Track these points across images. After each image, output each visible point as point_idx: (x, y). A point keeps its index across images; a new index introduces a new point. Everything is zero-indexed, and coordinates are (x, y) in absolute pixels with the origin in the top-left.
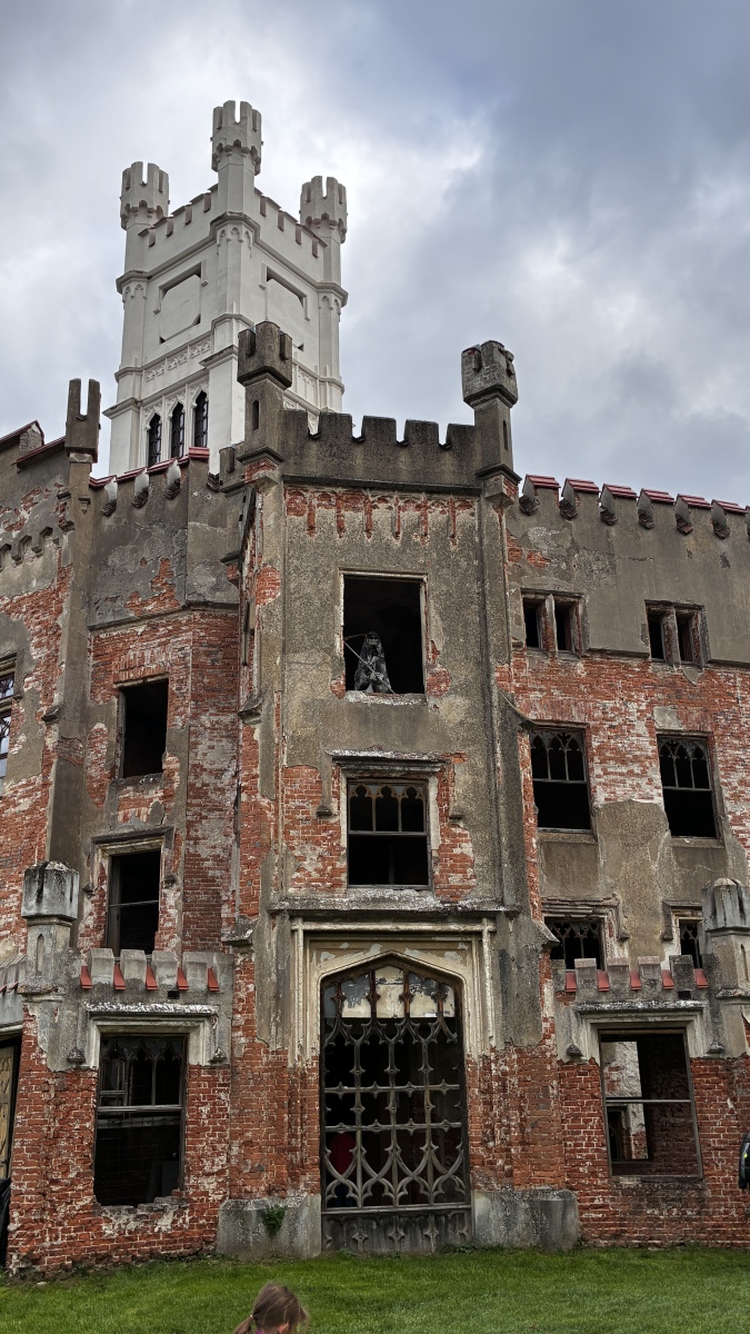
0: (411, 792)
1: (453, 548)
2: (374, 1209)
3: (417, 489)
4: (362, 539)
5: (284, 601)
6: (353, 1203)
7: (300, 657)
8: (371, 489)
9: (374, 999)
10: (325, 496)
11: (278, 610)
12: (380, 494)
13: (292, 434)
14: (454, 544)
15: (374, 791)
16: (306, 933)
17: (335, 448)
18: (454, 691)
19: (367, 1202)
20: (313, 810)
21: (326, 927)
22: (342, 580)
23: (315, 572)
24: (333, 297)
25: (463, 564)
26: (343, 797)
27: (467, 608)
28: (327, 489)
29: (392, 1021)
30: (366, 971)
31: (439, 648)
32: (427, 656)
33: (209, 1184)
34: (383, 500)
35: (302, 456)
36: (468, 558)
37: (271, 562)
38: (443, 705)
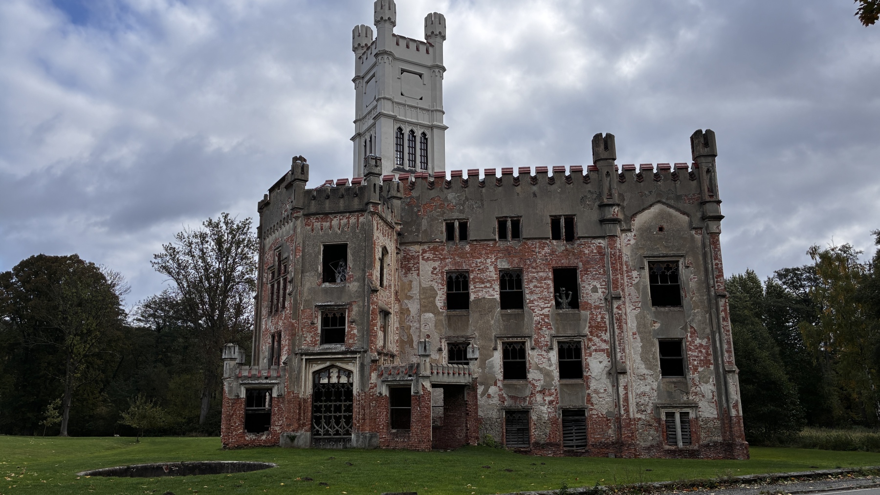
0: (340, 314)
1: (357, 231)
2: (326, 437)
3: (346, 212)
4: (328, 232)
5: (303, 256)
6: (320, 435)
7: (308, 274)
8: (331, 214)
9: (329, 377)
10: (317, 218)
11: (300, 259)
12: (334, 215)
13: (308, 197)
14: (358, 229)
15: (330, 316)
16: (306, 359)
17: (320, 202)
18: (355, 280)
19: (324, 435)
20: (309, 322)
21: (311, 357)
22: (322, 247)
23: (314, 245)
25: (360, 236)
26: (320, 317)
27: (361, 251)
28: (317, 216)
29: (334, 384)
30: (327, 370)
31: (351, 266)
32: (347, 269)
33: (277, 428)
34: (335, 217)
35: (309, 206)
36: (362, 234)
37: (299, 244)
38: (351, 286)
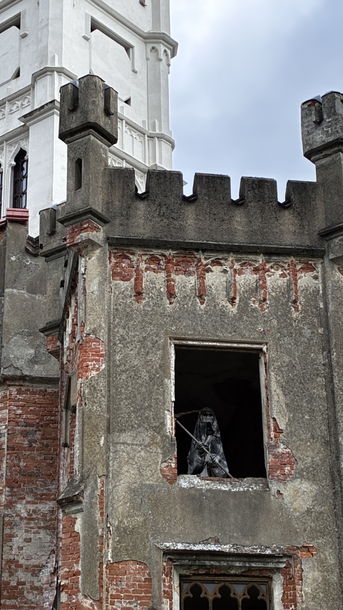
0: (253, 592)
1: (295, 315)
3: (255, 251)
4: (194, 305)
5: (109, 374)
7: (126, 437)
8: (204, 251)
10: (153, 259)
11: (102, 384)
12: (214, 255)
13: (118, 193)
14: (297, 309)
15: (210, 591)
17: (164, 208)
18: (300, 475)
22: (172, 351)
23: (143, 341)
24: (162, 48)
25: (307, 332)
26: (176, 597)
28: (156, 252)
31: (282, 426)
32: (268, 435)
34: (217, 262)
36: (312, 326)
37: (94, 332)
38: (288, 491)
